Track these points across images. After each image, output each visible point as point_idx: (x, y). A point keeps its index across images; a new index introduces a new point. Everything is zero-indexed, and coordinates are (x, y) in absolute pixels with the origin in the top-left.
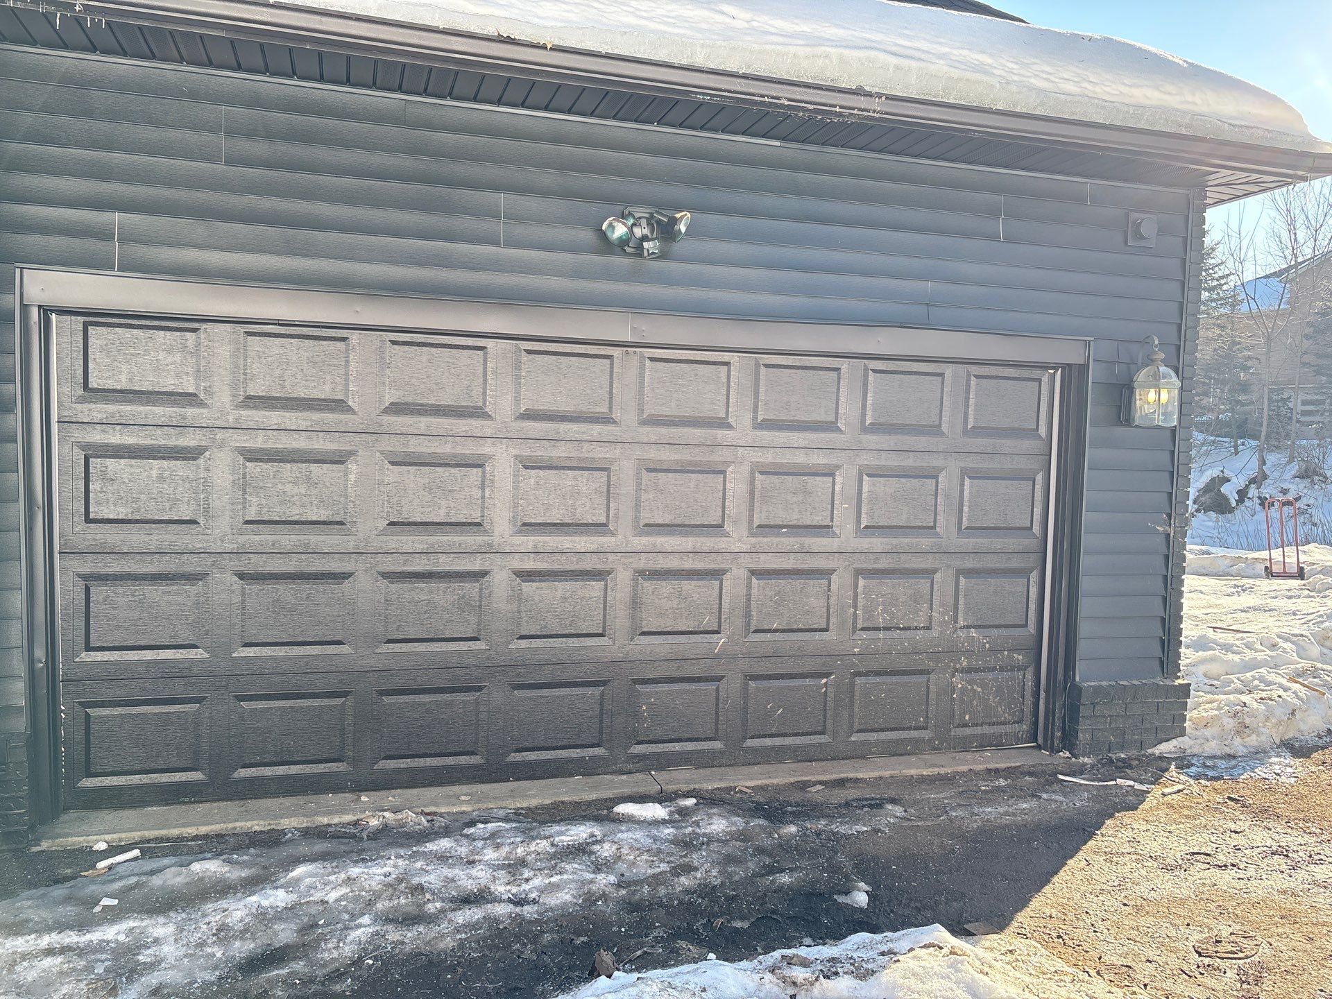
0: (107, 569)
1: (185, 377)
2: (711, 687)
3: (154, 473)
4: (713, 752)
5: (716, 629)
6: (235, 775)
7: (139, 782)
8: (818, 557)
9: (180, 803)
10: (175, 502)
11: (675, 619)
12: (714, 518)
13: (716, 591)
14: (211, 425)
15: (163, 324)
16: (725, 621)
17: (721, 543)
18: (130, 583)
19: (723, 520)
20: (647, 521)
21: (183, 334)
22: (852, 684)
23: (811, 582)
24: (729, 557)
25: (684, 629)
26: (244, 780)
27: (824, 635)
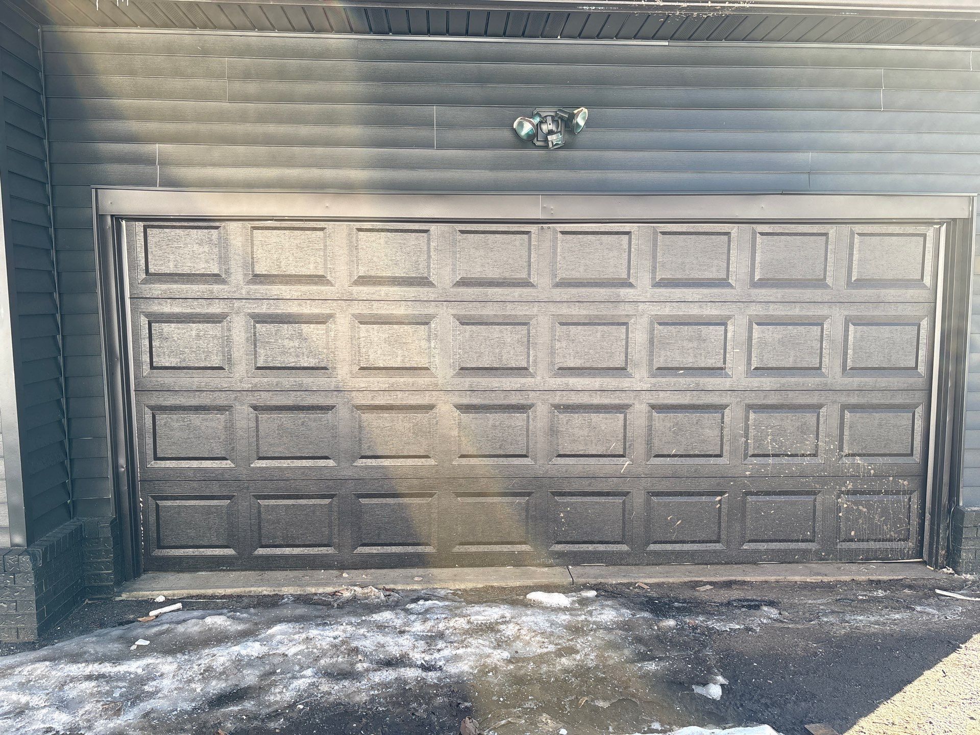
0: (166, 402)
1: (211, 262)
2: (619, 500)
3: (194, 333)
4: (621, 553)
5: (622, 453)
6: (256, 553)
7: (192, 554)
8: (712, 394)
9: (220, 570)
10: (208, 354)
11: (586, 445)
12: (619, 362)
13: (621, 422)
14: (230, 297)
15: (196, 224)
16: (629, 447)
17: (625, 383)
18: (181, 412)
19: (626, 364)
20: (561, 365)
21: (209, 230)
22: (744, 502)
23: (706, 415)
24: (632, 394)
25: (594, 453)
26: (261, 556)
27: (719, 461)
